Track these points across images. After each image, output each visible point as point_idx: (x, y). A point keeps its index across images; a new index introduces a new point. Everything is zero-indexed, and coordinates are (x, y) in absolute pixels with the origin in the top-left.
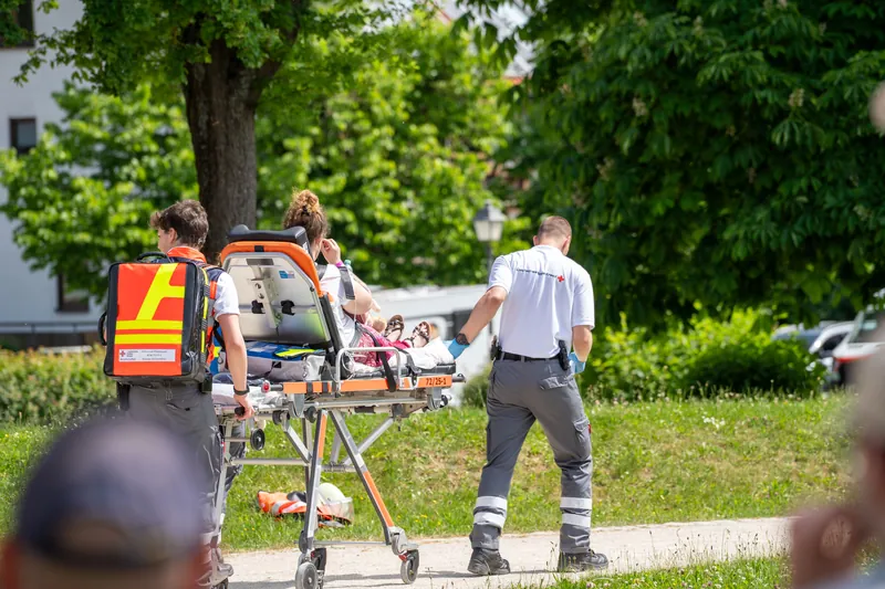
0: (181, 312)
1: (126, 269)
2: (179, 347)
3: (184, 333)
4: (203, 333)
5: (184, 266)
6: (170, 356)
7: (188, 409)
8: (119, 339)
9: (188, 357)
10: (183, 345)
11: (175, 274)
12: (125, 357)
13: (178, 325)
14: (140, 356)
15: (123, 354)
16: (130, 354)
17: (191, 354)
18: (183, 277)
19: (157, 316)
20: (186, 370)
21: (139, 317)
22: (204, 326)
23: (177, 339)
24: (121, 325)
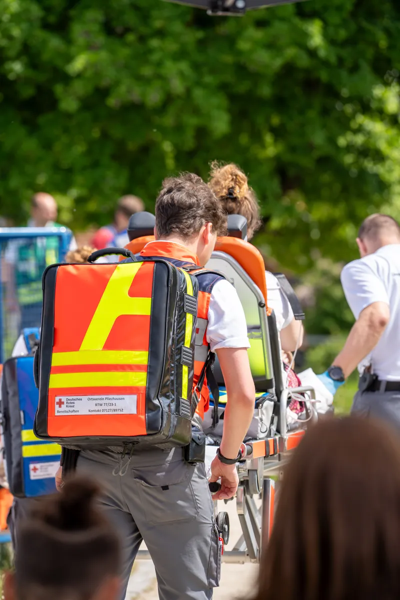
0: (145, 338)
1: (68, 274)
2: (143, 392)
3: (151, 370)
4: (185, 369)
5: (151, 266)
6: (129, 405)
7: (165, 488)
8: (56, 381)
9: (156, 407)
10: (148, 389)
11: (138, 279)
12: (64, 407)
13: (141, 357)
14: (84, 406)
15: (60, 403)
16: (71, 404)
17: (163, 403)
18: (149, 285)
19: (111, 344)
20: (152, 426)
21: (82, 347)
22: (185, 358)
23: (140, 379)
24: (58, 359)
